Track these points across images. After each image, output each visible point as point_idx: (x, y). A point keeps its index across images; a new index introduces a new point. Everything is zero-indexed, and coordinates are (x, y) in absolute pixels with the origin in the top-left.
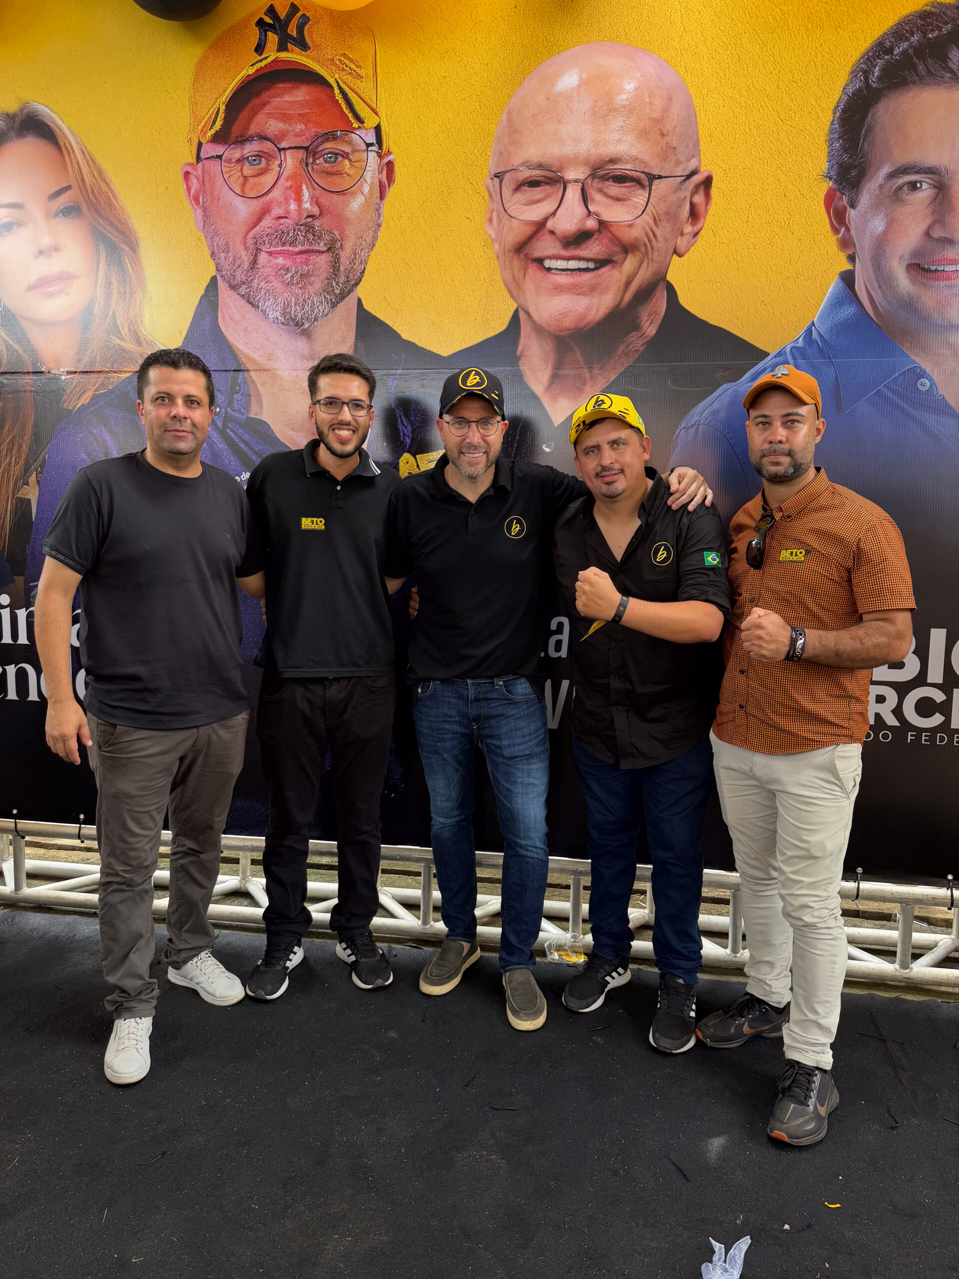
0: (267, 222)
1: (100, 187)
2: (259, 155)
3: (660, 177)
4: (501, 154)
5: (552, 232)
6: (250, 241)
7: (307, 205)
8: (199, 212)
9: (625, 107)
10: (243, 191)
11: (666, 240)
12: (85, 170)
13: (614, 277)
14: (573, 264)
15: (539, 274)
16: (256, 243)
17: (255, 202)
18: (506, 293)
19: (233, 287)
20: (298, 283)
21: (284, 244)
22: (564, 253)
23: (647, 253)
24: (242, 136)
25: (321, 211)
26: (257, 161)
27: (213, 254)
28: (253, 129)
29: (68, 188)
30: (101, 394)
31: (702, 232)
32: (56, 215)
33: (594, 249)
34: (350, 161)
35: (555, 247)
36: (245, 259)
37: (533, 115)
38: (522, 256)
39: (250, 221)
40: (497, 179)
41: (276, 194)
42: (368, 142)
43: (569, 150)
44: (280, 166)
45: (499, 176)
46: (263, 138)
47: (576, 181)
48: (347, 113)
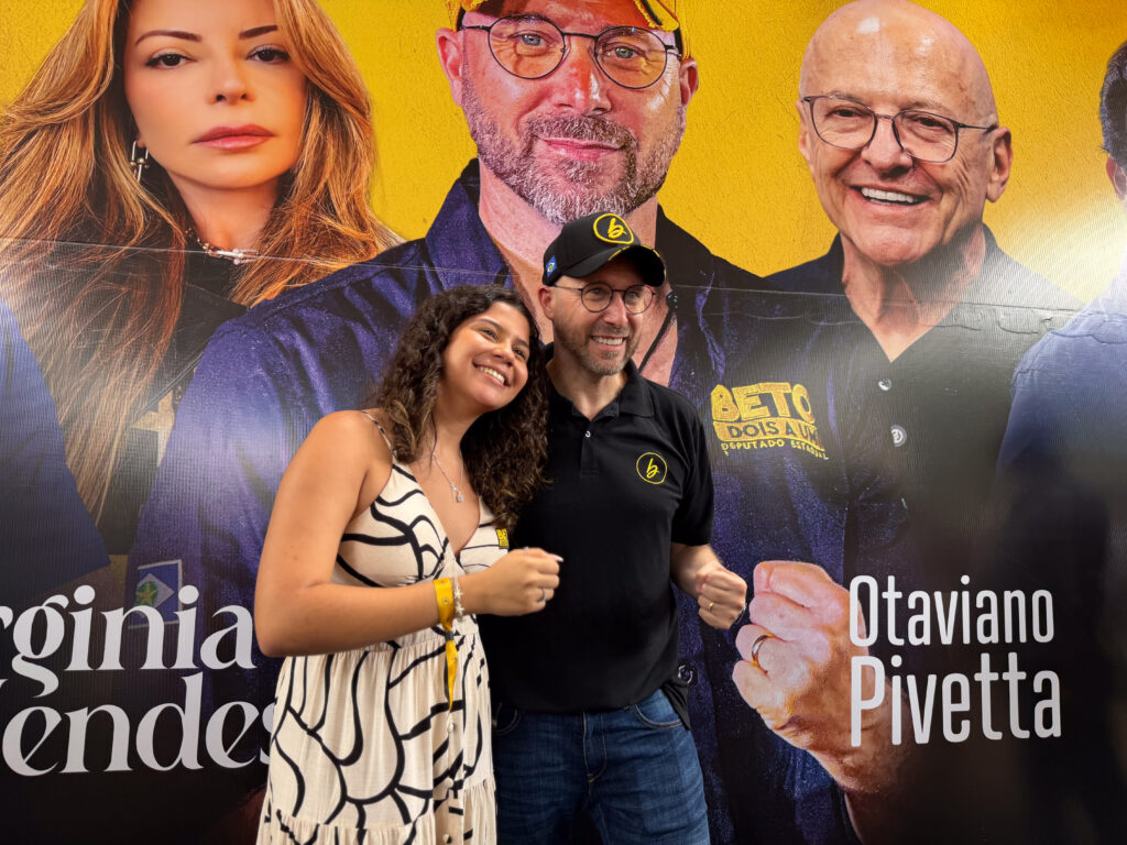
0: (545, 108)
1: (319, 34)
2: (538, 36)
3: (964, 126)
4: (810, 80)
5: (868, 163)
6: (524, 125)
7: (596, 97)
8: (458, 84)
9: (924, 58)
10: (516, 69)
11: (977, 185)
12: (300, 12)
13: (934, 213)
14: (891, 196)
15: (859, 202)
16: (531, 128)
17: (531, 83)
18: (825, 216)
19: (500, 175)
20: (584, 181)
21: (567, 135)
22: (880, 184)
23: (961, 194)
24: (516, 12)
25: (613, 105)
26: (535, 41)
27: (474, 133)
28: (529, 8)
29: (274, 28)
30: (298, 288)
31: (1009, 182)
32: (250, 57)
33: (910, 184)
34: (647, 59)
35: (872, 177)
36: (518, 145)
37: (839, 50)
38: (839, 182)
39: (524, 104)
40: (807, 104)
41: (557, 79)
42: (666, 43)
43: (876, 87)
44: (563, 50)
45: (810, 100)
46: (542, 18)
47: (886, 117)
48: (642, 11)
